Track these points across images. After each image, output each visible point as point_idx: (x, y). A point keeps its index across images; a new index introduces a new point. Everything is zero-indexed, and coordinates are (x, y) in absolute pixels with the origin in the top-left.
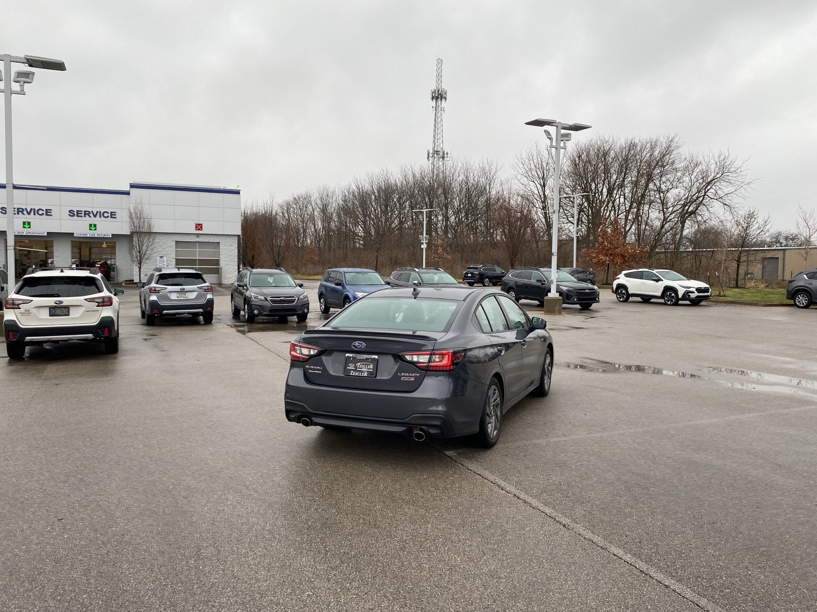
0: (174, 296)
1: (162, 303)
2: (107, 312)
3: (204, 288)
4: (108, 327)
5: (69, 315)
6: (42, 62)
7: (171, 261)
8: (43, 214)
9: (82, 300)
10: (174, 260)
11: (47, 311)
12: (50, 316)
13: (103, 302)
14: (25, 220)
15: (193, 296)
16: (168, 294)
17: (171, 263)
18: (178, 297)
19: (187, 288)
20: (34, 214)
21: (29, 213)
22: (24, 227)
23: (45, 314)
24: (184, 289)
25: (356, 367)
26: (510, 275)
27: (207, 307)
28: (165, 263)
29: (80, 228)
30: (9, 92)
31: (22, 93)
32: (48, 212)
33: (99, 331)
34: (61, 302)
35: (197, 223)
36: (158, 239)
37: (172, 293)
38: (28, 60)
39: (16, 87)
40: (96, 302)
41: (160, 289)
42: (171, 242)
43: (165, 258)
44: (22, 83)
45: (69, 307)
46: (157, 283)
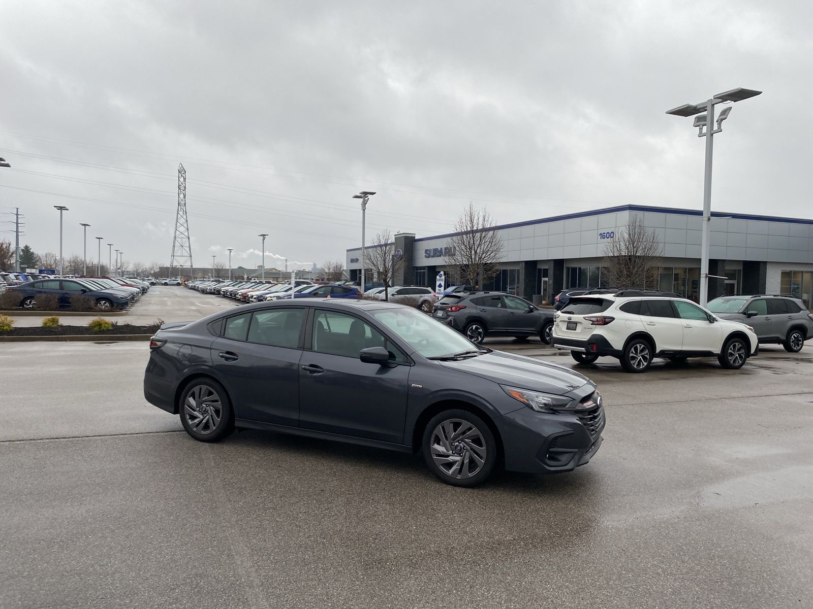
2: (599, 331)
5: (575, 330)
9: (581, 318)
11: (565, 325)
12: (567, 329)
13: (597, 321)
23: (564, 327)
31: (720, 130)
33: (589, 346)
34: (572, 318)
44: (720, 121)
45: (576, 323)
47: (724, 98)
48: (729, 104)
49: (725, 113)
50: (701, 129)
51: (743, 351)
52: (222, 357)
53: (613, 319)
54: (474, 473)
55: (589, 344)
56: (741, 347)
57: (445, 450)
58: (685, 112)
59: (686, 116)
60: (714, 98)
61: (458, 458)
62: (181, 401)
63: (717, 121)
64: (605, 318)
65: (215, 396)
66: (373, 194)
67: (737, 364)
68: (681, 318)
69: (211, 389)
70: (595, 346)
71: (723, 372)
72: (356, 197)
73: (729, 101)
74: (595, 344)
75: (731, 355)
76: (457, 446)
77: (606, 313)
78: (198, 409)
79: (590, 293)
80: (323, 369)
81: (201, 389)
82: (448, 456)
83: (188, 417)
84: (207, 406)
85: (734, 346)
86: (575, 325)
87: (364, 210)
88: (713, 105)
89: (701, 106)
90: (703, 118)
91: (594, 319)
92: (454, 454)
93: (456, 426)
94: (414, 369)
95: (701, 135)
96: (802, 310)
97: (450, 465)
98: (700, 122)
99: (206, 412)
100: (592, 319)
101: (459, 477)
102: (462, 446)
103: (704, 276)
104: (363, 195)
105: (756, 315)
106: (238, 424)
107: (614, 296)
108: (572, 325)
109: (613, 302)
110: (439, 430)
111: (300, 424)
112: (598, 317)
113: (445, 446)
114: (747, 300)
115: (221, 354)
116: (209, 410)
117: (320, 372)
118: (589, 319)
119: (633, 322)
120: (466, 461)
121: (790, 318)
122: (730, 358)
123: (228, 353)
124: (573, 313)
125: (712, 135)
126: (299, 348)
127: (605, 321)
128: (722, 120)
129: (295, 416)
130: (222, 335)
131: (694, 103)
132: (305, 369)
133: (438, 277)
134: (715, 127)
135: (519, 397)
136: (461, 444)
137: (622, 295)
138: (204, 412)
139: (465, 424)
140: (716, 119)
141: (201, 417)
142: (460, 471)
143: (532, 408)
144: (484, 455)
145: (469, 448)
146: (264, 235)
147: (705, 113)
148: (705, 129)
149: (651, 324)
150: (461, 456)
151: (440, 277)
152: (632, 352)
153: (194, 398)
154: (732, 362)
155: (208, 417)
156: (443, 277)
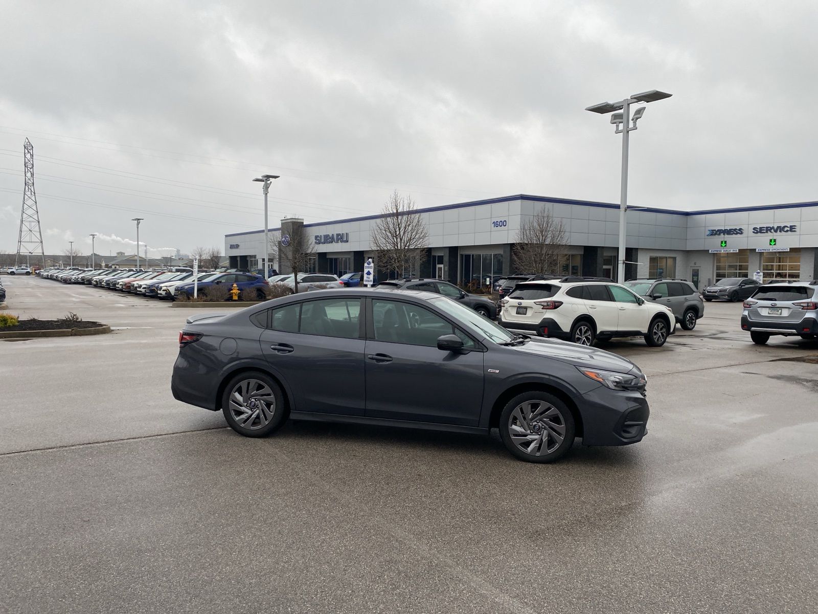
0: (764, 312)
1: (752, 319)
2: (550, 314)
3: (802, 305)
5: (525, 314)
9: (533, 303)
11: (515, 310)
12: (517, 313)
13: (548, 305)
15: (785, 313)
16: (759, 310)
18: (769, 313)
19: (779, 303)
23: (513, 312)
24: (776, 304)
27: (804, 329)
30: (626, 131)
31: (635, 128)
33: (540, 329)
37: (763, 309)
38: (635, 98)
40: (542, 305)
41: (753, 304)
44: (635, 120)
45: (526, 308)
46: (752, 298)
47: (639, 98)
48: (643, 104)
49: (639, 112)
50: (617, 126)
51: (664, 330)
52: (274, 349)
53: (561, 303)
54: (552, 450)
55: (541, 327)
56: (663, 327)
57: (523, 430)
58: (602, 109)
59: (602, 113)
60: (632, 98)
61: (537, 437)
62: (224, 397)
63: (633, 120)
64: (555, 302)
65: (267, 389)
66: (276, 177)
67: (660, 342)
68: (615, 301)
69: (262, 383)
70: (546, 329)
71: (653, 350)
72: (257, 180)
73: (643, 102)
74: (546, 327)
75: (656, 333)
76: (536, 425)
77: (555, 298)
78: (246, 404)
79: (533, 280)
80: (390, 357)
81: (249, 384)
82: (526, 436)
83: (233, 413)
84: (256, 401)
85: (658, 326)
86: (525, 309)
87: (266, 194)
88: (629, 104)
89: (618, 105)
90: (620, 116)
91: (545, 304)
92: (532, 433)
93: (534, 407)
94: (488, 355)
95: (617, 132)
96: (694, 292)
97: (527, 444)
98: (617, 119)
99: (255, 406)
100: (542, 304)
101: (538, 454)
102: (541, 425)
103: (622, 262)
104: (264, 179)
105: (660, 297)
106: (294, 416)
107: (560, 282)
108: (521, 310)
109: (560, 288)
110: (516, 412)
111: (365, 413)
112: (549, 302)
113: (522, 426)
114: (652, 284)
115: (272, 346)
116: (259, 404)
117: (388, 361)
118: (540, 304)
119: (579, 306)
120: (545, 439)
121: (686, 300)
122: (655, 337)
123: (281, 345)
124: (523, 299)
125: (628, 132)
126: (360, 338)
127: (556, 305)
128: (637, 119)
129: (360, 404)
130: (269, 326)
131: (611, 102)
132: (372, 359)
133: (366, 265)
134: (631, 125)
135: (596, 378)
136: (539, 424)
137: (566, 281)
138: (253, 407)
139: (543, 405)
140: (631, 117)
141: (250, 412)
142: (539, 448)
143: (608, 387)
144: (563, 432)
145: (547, 427)
146: (139, 219)
147: (621, 111)
148: (621, 126)
149: (593, 307)
150: (539, 435)
151: (368, 264)
152: (578, 334)
153: (240, 394)
154: (656, 341)
155: (258, 411)
156: (372, 265)
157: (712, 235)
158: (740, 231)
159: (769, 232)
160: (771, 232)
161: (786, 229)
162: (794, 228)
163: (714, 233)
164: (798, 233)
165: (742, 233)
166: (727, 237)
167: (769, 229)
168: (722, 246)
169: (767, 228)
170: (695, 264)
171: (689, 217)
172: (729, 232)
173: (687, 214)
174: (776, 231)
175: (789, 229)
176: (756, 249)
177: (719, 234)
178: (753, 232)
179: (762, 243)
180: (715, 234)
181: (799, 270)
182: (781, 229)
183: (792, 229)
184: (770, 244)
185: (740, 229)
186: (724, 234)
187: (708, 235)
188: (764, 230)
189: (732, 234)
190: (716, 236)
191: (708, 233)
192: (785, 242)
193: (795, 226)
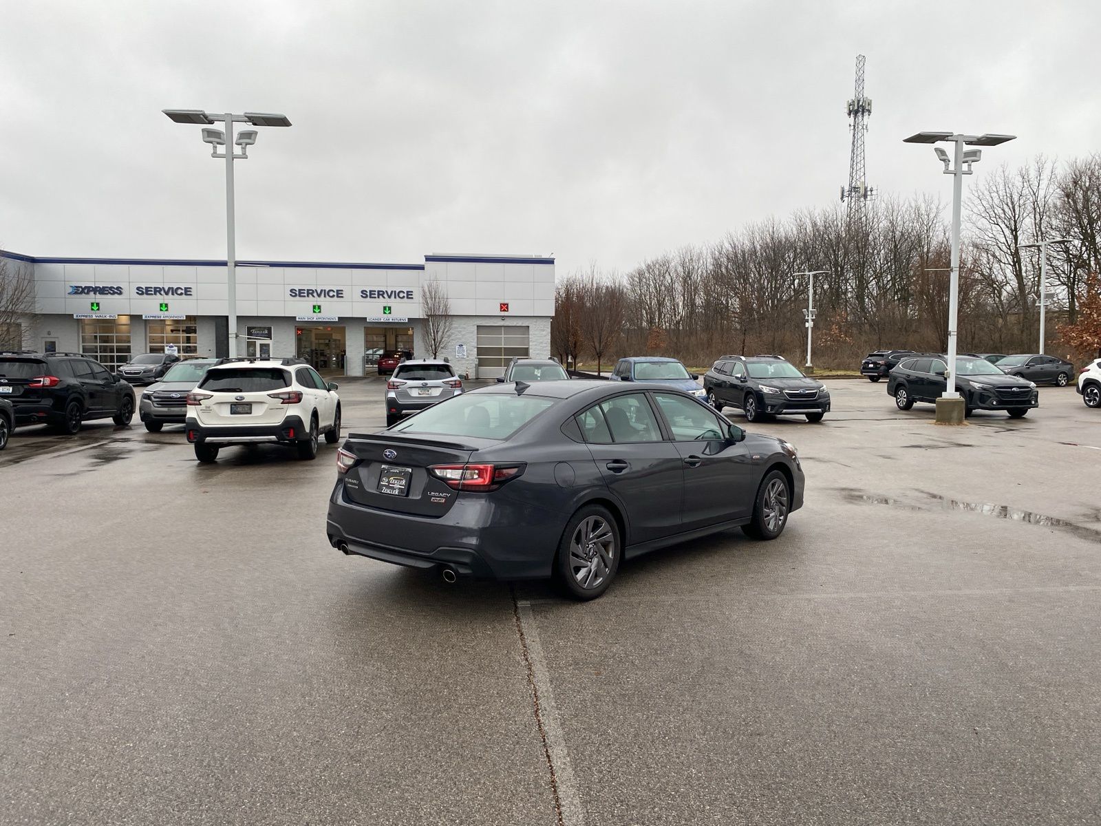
0: (414, 393)
1: (401, 401)
2: (293, 410)
3: (450, 383)
4: (293, 428)
5: (251, 413)
6: (263, 118)
7: (471, 351)
8: (334, 296)
9: (263, 396)
10: (476, 350)
11: (228, 408)
12: (231, 414)
13: (289, 398)
14: (315, 304)
16: (408, 390)
17: (472, 352)
18: (419, 394)
19: (430, 382)
20: (325, 296)
21: (319, 295)
22: (314, 312)
23: (226, 411)
24: (427, 384)
25: (389, 482)
26: (900, 366)
28: (465, 353)
29: (373, 311)
30: (231, 157)
31: (244, 156)
32: (339, 294)
33: (283, 432)
34: (242, 398)
35: (502, 302)
36: (456, 324)
37: (413, 389)
38: (249, 118)
39: (237, 150)
40: (282, 399)
41: (398, 384)
42: (471, 327)
43: (464, 347)
44: (242, 145)
45: (250, 404)
46: (396, 377)
49: (248, 137)
50: (215, 148)
53: (301, 394)
55: (284, 429)
63: (238, 144)
64: (294, 393)
70: (291, 431)
73: (252, 124)
77: (291, 388)
86: (248, 406)
88: (233, 121)
91: (285, 397)
95: (215, 155)
98: (212, 137)
100: (279, 396)
108: (241, 408)
109: (289, 373)
115: (608, 465)
118: (276, 397)
124: (246, 391)
125: (232, 159)
128: (246, 144)
157: (76, 293)
158: (118, 291)
159: (158, 293)
160: (161, 294)
161: (179, 292)
162: (190, 291)
163: (79, 291)
164: (194, 296)
165: (120, 293)
166: (99, 298)
167: (157, 291)
168: (92, 309)
169: (155, 288)
170: (49, 333)
171: (36, 265)
172: (102, 291)
173: (33, 260)
174: (167, 293)
175: (183, 292)
176: (142, 316)
177: (88, 293)
178: (137, 293)
179: (149, 307)
180: (81, 293)
181: (196, 343)
182: (173, 291)
183: (187, 291)
184: (161, 310)
185: (118, 288)
186: (95, 293)
187: (69, 294)
188: (151, 291)
189: (107, 294)
190: (84, 294)
191: (70, 290)
192: (180, 308)
193: (190, 288)
